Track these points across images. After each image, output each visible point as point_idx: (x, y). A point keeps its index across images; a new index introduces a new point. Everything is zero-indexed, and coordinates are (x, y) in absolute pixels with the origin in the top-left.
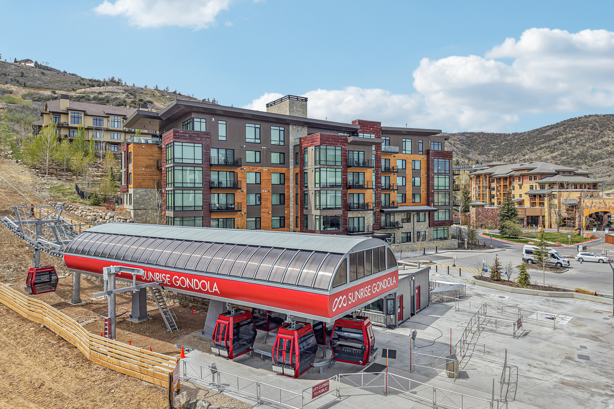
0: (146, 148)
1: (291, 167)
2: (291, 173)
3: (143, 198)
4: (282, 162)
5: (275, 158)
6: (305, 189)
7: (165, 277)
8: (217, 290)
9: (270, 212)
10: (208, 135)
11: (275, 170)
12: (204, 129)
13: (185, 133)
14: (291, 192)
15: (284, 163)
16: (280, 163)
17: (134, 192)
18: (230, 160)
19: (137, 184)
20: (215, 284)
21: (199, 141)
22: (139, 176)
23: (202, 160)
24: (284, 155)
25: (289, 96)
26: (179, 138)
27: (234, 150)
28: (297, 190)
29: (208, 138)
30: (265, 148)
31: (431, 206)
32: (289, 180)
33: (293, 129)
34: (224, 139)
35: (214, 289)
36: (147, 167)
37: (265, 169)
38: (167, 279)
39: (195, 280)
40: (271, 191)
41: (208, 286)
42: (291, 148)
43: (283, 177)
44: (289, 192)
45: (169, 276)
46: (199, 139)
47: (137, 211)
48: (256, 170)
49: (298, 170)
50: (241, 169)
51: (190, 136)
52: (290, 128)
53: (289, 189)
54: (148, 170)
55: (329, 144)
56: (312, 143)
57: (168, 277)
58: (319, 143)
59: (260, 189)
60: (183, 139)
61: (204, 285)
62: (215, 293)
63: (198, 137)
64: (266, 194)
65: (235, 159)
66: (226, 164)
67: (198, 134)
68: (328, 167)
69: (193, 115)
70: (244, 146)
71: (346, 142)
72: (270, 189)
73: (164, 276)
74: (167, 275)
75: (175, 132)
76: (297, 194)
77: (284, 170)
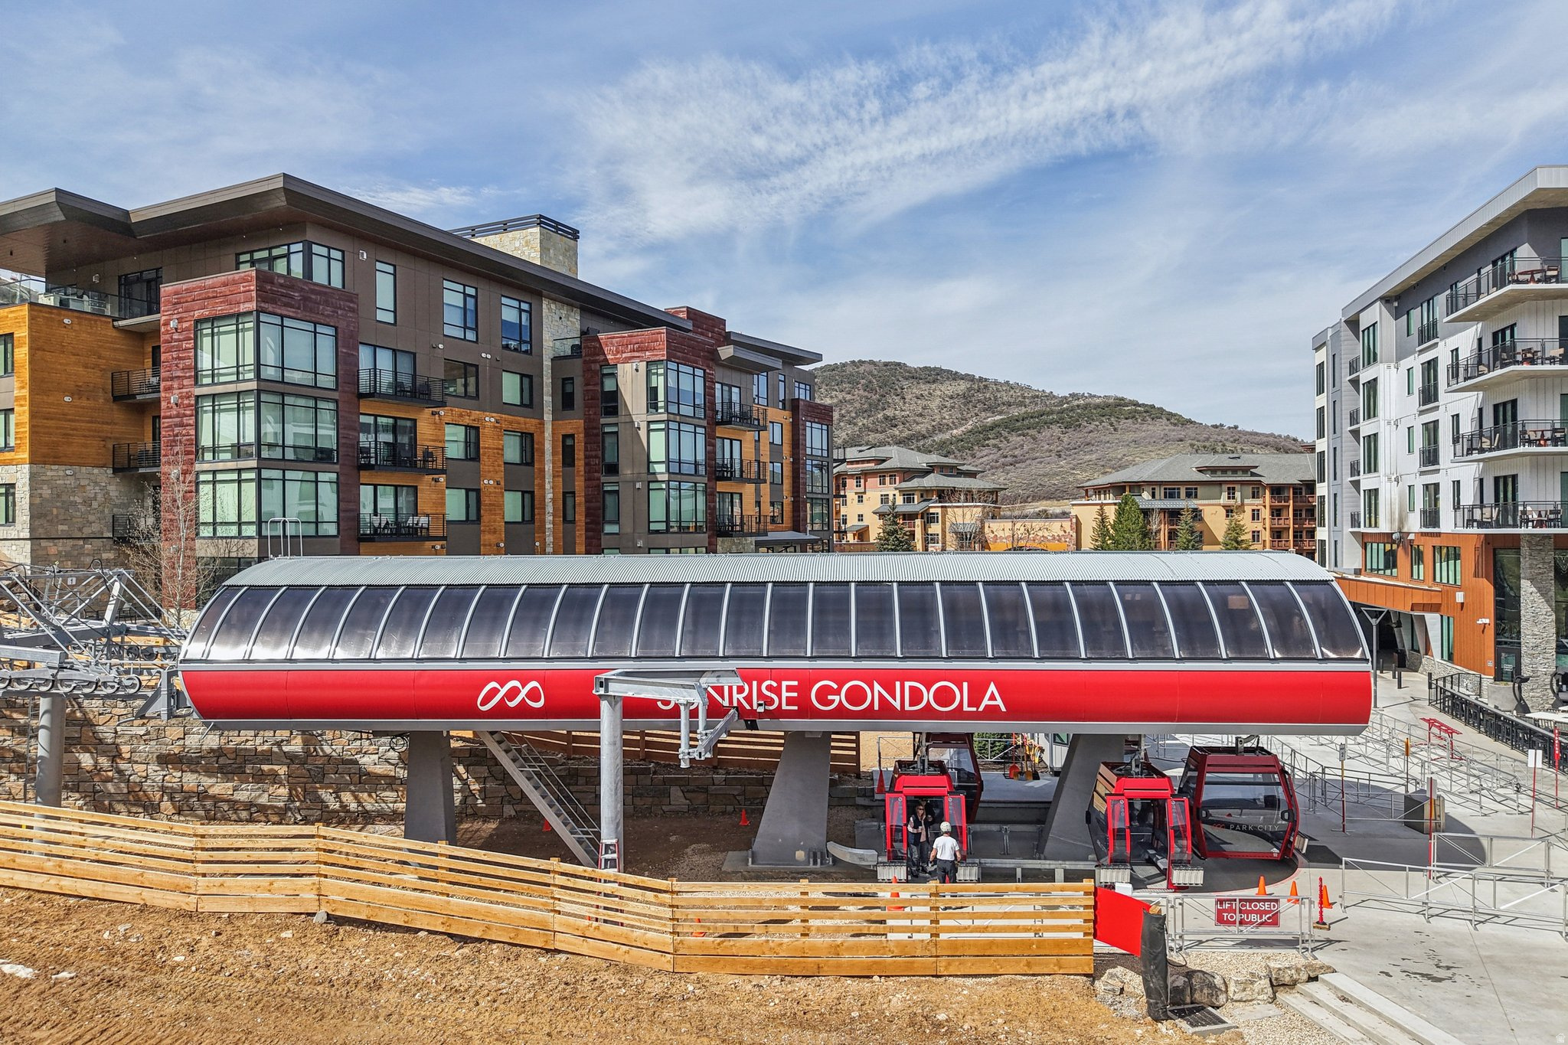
1: (548, 417)
2: (546, 435)
4: (526, 401)
5: (511, 388)
8: (999, 702)
9: (502, 545)
10: (352, 302)
11: (511, 423)
12: (336, 282)
13: (292, 287)
14: (548, 486)
15: (530, 402)
16: (522, 405)
17: (31, 476)
18: (406, 380)
19: (45, 449)
20: (992, 688)
21: (328, 316)
22: (51, 423)
23: (336, 376)
24: (530, 383)
25: (541, 217)
26: (273, 301)
27: (414, 354)
28: (568, 480)
29: (352, 310)
30: (489, 356)
31: (805, 531)
32: (543, 453)
33: (550, 309)
34: (389, 318)
35: (986, 702)
36: (78, 393)
37: (490, 419)
39: (907, 684)
40: (502, 483)
41: (962, 696)
42: (547, 363)
43: (529, 443)
44: (542, 487)
45: (795, 683)
46: (328, 311)
48: (467, 421)
49: (575, 424)
50: (433, 414)
51: (305, 299)
52: (544, 306)
53: (543, 478)
54: (85, 403)
55: (683, 359)
56: (636, 354)
57: (789, 689)
58: (662, 354)
59: (478, 474)
60: (286, 305)
61: (945, 696)
62: (992, 713)
63: (327, 303)
64: (492, 490)
65: (419, 381)
66: (399, 393)
67: (325, 293)
68: (684, 419)
69: (310, 236)
70: (441, 346)
71: (712, 360)
72: (500, 477)
73: (770, 688)
74: (785, 684)
75: (265, 280)
76: (568, 494)
77: (529, 424)
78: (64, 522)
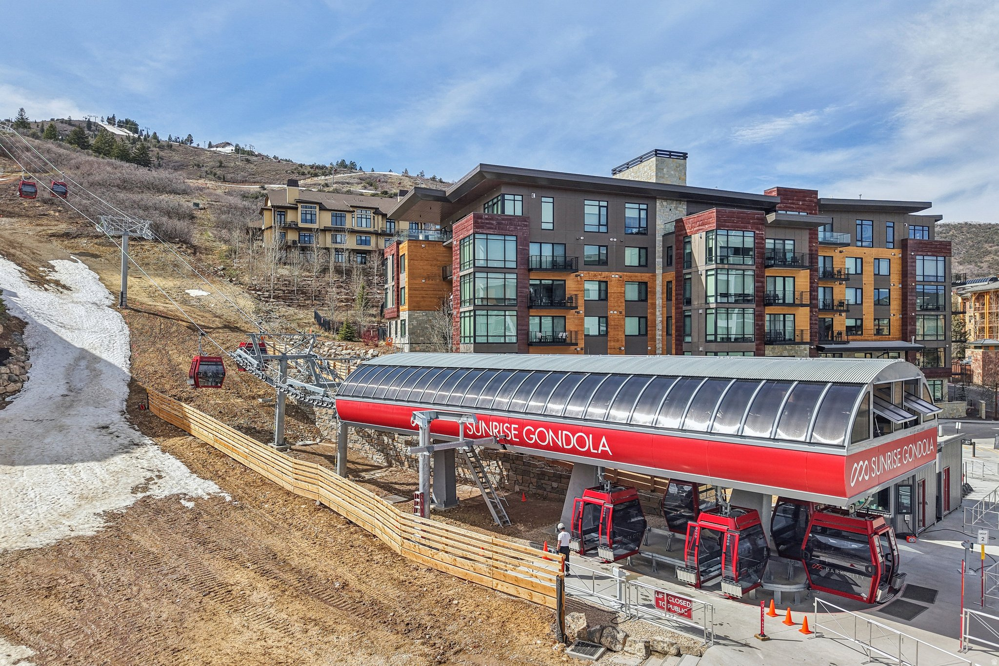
0: (427, 248)
1: (659, 271)
2: (657, 282)
3: (422, 325)
4: (643, 263)
5: (631, 257)
6: (684, 308)
7: (509, 429)
8: (607, 449)
9: (623, 348)
10: (526, 221)
11: (630, 277)
12: (519, 213)
13: (492, 219)
14: (658, 313)
15: (646, 264)
16: (640, 265)
17: (409, 316)
18: (560, 260)
19: (414, 304)
20: (604, 440)
21: (512, 231)
22: (417, 292)
23: (517, 261)
24: (647, 253)
25: (656, 151)
26: (482, 227)
27: (565, 244)
28: (669, 310)
29: (526, 226)
30: (615, 240)
31: (911, 341)
32: (654, 293)
33: (662, 206)
34: (550, 226)
35: (601, 448)
36: (428, 278)
37: (615, 276)
38: (513, 432)
39: (564, 432)
40: (624, 313)
41: (589, 442)
42: (659, 238)
43: (645, 289)
44: (654, 314)
45: (517, 426)
46: (512, 228)
47: (414, 345)
48: (599, 278)
49: (671, 275)
50: (576, 276)
51: (499, 224)
52: (658, 204)
53: (655, 308)
54: (430, 282)
55: (732, 226)
56: (701, 227)
57: (515, 429)
58: (713, 226)
59: (606, 309)
60: (489, 228)
61: (581, 442)
62: (604, 455)
63: (511, 224)
64: (616, 317)
65: (568, 259)
66: (555, 266)
67: (510, 219)
68: (731, 267)
69: (503, 191)
70: (582, 238)
71: (762, 224)
72: (622, 308)
73: (507, 427)
74: (513, 426)
75: (477, 217)
76: (669, 318)
77: (645, 277)
78: (422, 336)
